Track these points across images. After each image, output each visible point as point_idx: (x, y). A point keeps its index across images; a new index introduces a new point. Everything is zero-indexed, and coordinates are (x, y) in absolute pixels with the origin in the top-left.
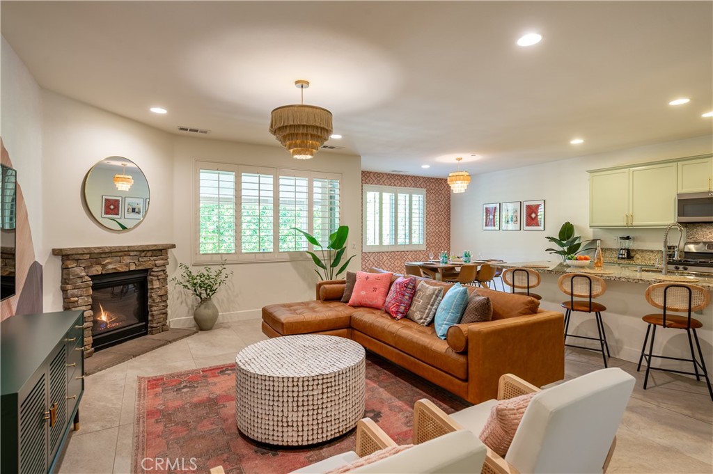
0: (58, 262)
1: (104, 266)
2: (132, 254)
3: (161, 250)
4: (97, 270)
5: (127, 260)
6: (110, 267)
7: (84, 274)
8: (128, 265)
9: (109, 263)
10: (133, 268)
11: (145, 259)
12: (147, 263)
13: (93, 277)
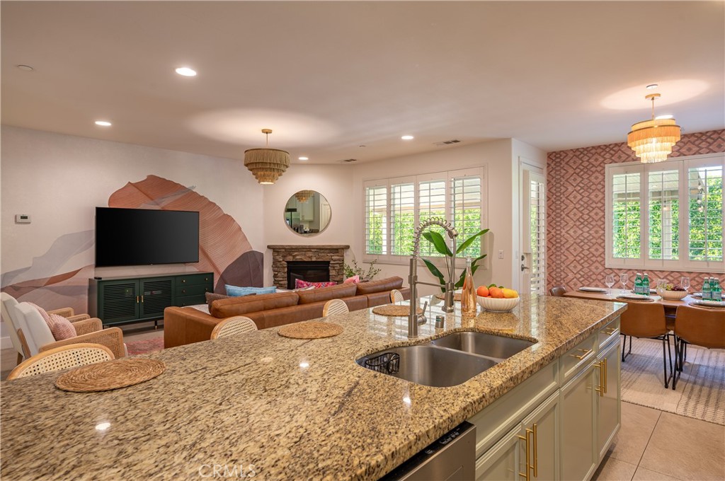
0: (271, 251)
1: (294, 256)
2: (313, 250)
3: (337, 249)
4: (290, 258)
5: (310, 254)
6: (298, 257)
7: (281, 260)
8: (310, 257)
9: (296, 255)
10: (314, 259)
11: (323, 254)
12: (325, 257)
13: (288, 262)
